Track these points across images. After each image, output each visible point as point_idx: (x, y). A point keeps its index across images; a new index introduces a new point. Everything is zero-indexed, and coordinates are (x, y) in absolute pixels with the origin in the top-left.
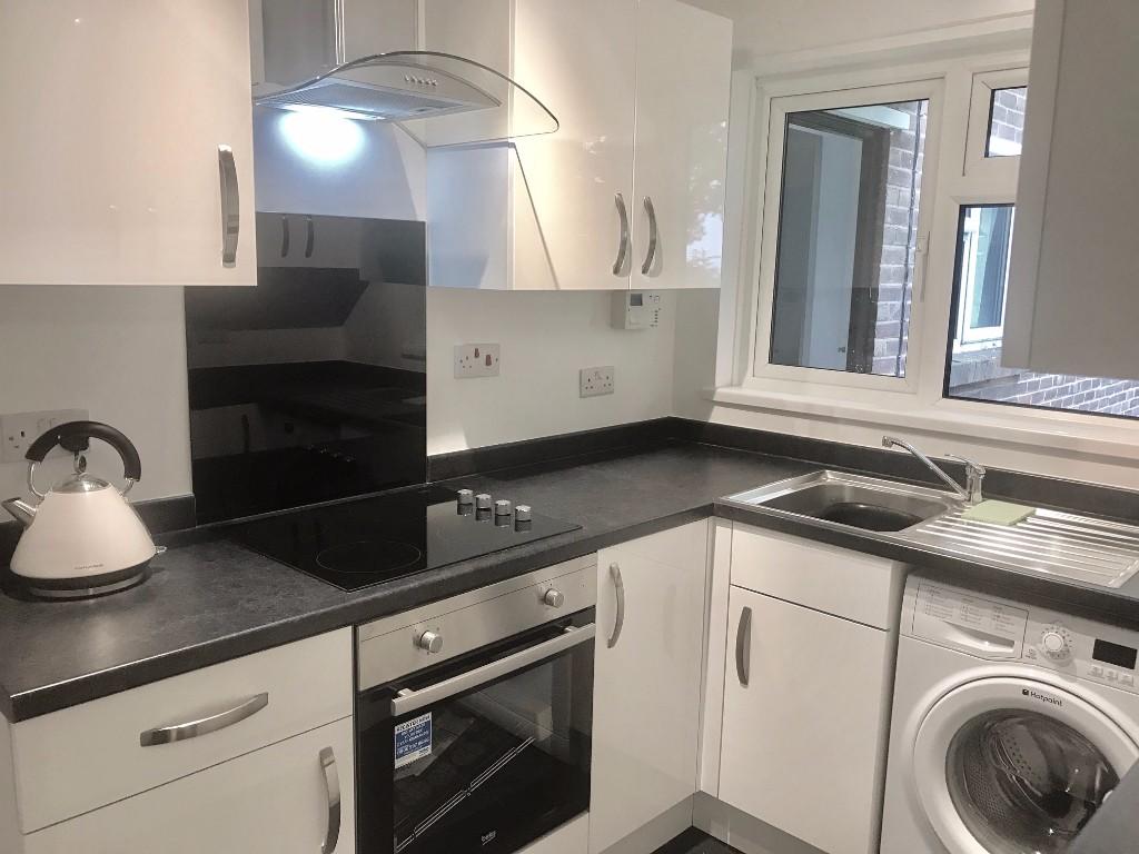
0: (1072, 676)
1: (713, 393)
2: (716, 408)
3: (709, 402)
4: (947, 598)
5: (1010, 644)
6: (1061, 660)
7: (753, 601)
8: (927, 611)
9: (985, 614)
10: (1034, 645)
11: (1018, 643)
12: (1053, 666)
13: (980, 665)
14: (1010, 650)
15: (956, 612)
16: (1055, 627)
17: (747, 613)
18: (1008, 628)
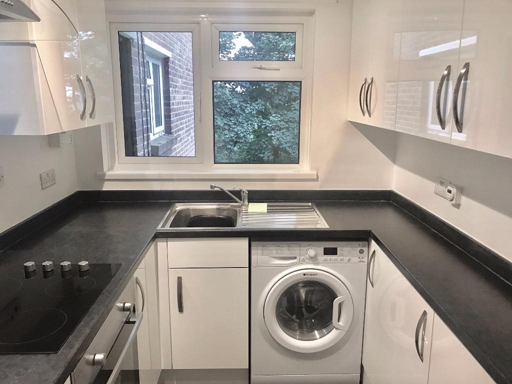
0: (318, 264)
1: (104, 175)
2: (106, 182)
3: (102, 179)
4: (269, 247)
5: (295, 258)
6: (314, 259)
7: (181, 273)
8: (263, 254)
9: (285, 249)
10: (304, 255)
11: (298, 257)
12: (310, 262)
13: (285, 270)
14: (295, 261)
15: (274, 252)
16: (310, 247)
17: (180, 280)
18: (294, 252)
